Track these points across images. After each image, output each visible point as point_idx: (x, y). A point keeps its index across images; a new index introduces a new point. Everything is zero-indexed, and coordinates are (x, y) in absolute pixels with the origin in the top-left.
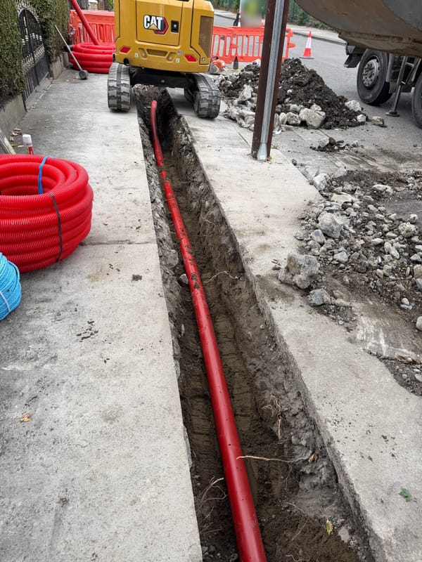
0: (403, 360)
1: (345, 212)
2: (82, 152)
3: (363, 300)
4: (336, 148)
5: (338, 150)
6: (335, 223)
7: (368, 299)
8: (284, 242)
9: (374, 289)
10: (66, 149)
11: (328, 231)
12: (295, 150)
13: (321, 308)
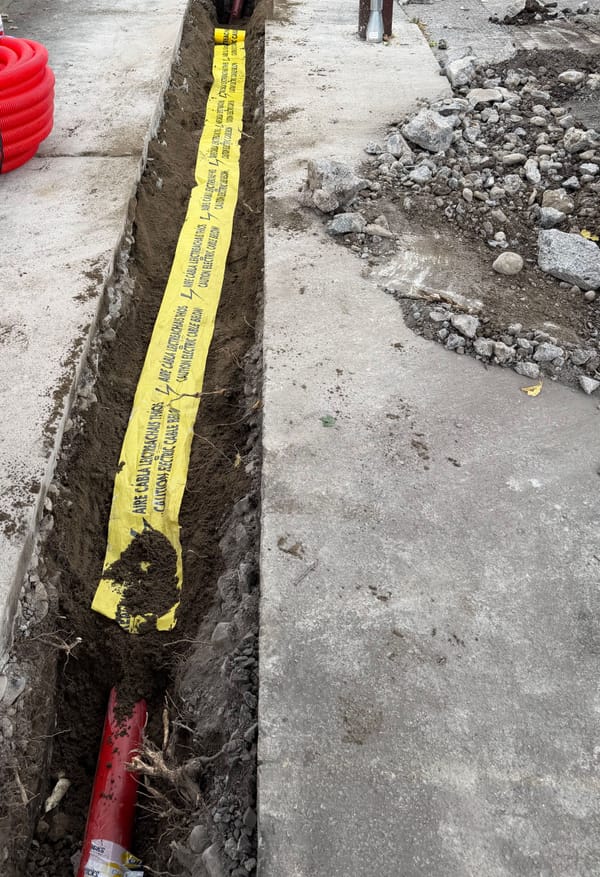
0: (425, 297)
1: (479, 116)
2: (86, 41)
3: (424, 232)
4: (538, 16)
5: (542, 21)
6: (433, 125)
7: (435, 232)
8: (340, 157)
9: (452, 218)
10: (63, 38)
11: (420, 139)
12: (459, 25)
13: (342, 238)
